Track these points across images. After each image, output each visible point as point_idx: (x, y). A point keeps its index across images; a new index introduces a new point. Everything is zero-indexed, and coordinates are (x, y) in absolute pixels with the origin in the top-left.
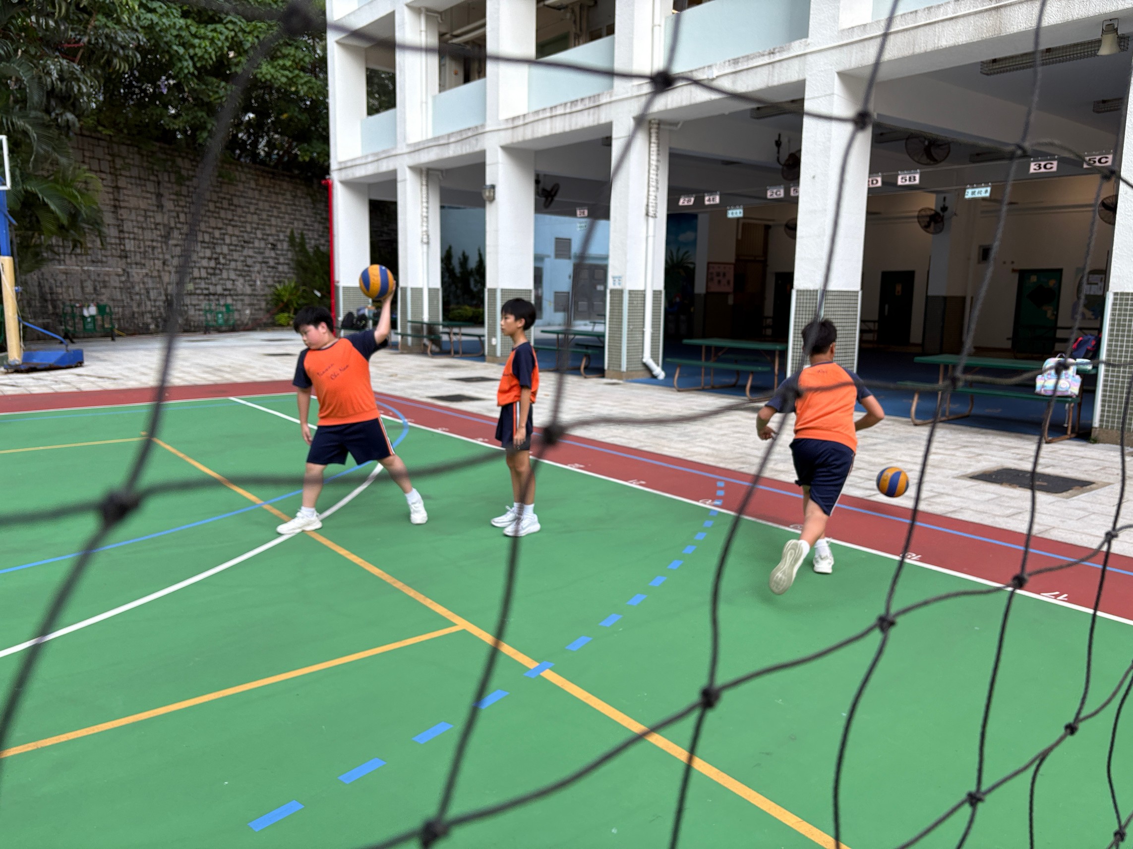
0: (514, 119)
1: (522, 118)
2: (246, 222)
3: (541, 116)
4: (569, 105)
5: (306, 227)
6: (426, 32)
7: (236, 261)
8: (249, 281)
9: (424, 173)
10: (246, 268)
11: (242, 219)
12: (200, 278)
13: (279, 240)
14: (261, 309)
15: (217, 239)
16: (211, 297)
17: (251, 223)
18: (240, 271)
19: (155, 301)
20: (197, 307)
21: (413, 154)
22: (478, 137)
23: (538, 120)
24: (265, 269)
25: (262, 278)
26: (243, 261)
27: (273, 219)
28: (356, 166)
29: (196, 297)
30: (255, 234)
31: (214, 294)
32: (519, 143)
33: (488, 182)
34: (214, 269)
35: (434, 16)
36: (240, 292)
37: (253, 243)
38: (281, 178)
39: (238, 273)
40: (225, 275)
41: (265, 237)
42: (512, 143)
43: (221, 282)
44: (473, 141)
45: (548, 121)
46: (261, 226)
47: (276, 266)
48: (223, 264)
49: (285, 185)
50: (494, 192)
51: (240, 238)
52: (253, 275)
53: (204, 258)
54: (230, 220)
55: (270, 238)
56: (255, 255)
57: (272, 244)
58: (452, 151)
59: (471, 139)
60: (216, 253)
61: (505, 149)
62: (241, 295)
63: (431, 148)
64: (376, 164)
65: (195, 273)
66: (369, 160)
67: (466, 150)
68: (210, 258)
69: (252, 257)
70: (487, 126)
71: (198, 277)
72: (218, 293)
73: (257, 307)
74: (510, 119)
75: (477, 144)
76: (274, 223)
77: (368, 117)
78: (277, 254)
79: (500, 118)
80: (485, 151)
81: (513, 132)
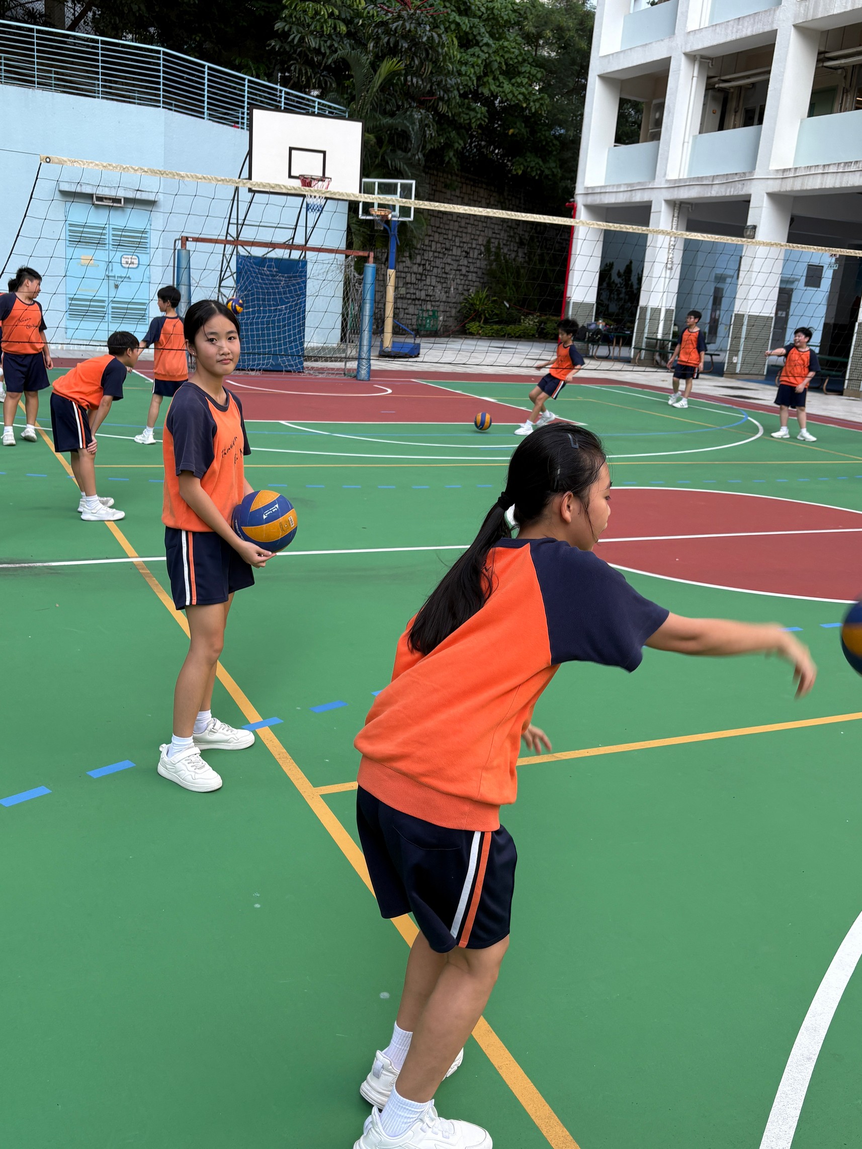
0: (784, 170)
1: (793, 171)
2: (448, 230)
3: (813, 171)
4: (842, 165)
5: (494, 235)
6: (698, 77)
7: (438, 267)
8: (445, 288)
9: (677, 205)
10: (444, 276)
11: (447, 227)
12: (411, 283)
13: (471, 248)
14: (451, 317)
16: (417, 302)
17: (452, 230)
18: (440, 277)
19: (378, 303)
20: (406, 311)
21: (671, 190)
22: (745, 182)
23: (809, 175)
24: (458, 277)
25: (455, 286)
26: (442, 268)
27: (469, 227)
28: (606, 192)
29: (406, 301)
30: (455, 241)
31: (419, 300)
32: (783, 192)
33: (750, 222)
34: (421, 274)
35: (706, 62)
36: (438, 299)
37: (452, 250)
38: (480, 185)
39: (438, 280)
40: (428, 282)
41: (461, 245)
42: (780, 191)
43: (425, 287)
44: (739, 186)
45: (820, 176)
46: (459, 234)
47: (467, 274)
48: (428, 271)
49: (482, 192)
50: (755, 231)
51: (443, 246)
52: (449, 282)
53: (415, 264)
54: (438, 227)
55: (465, 245)
56: (452, 262)
57: (466, 252)
58: (716, 192)
59: (736, 183)
60: (424, 259)
61: (771, 196)
62: (438, 301)
63: (692, 187)
64: (629, 193)
65: (407, 278)
66: (622, 189)
67: (730, 192)
68: (419, 265)
69: (450, 264)
70: (756, 174)
71: (410, 281)
72: (422, 298)
73: (448, 314)
74: (780, 170)
75: (742, 189)
76: (469, 231)
77: (615, 146)
78: (469, 262)
79: (770, 168)
80: (750, 195)
81: (782, 182)
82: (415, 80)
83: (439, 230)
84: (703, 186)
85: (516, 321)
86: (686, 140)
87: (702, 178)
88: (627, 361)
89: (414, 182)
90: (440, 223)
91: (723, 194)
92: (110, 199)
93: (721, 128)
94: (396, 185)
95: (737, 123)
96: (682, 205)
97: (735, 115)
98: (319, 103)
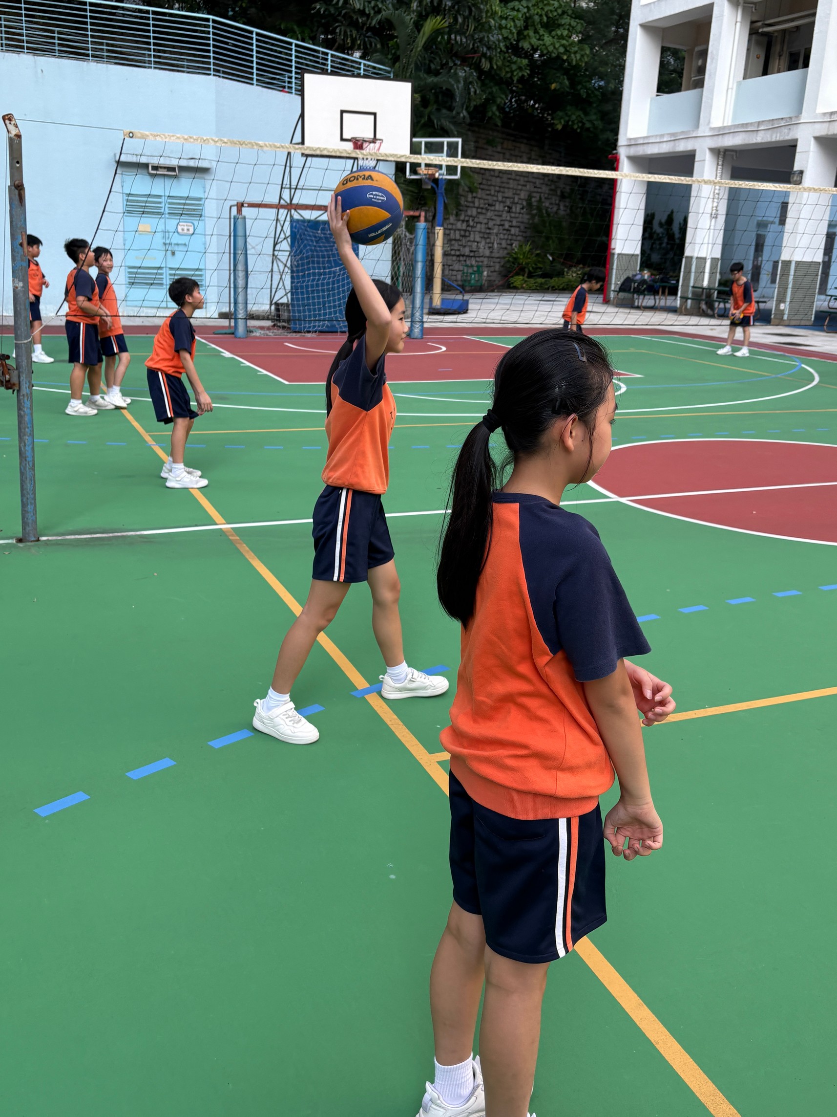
0: (831, 114)
2: (491, 185)
5: (536, 190)
6: (741, 22)
7: (481, 223)
8: (489, 243)
9: (722, 153)
10: (488, 231)
11: (489, 183)
12: (455, 240)
13: (513, 203)
14: (495, 271)
15: (470, 202)
16: (461, 258)
17: (495, 186)
18: (484, 233)
20: (451, 267)
21: (715, 138)
22: (791, 127)
24: (501, 232)
25: (498, 241)
26: (486, 224)
27: (511, 181)
28: (649, 143)
29: (451, 257)
30: (497, 196)
31: (463, 256)
32: (831, 135)
33: (797, 167)
34: (465, 231)
35: (750, 7)
36: (481, 255)
37: (494, 205)
38: (521, 140)
39: (481, 235)
40: (472, 238)
41: (504, 200)
42: (827, 135)
43: (469, 244)
44: (785, 130)
46: (502, 189)
47: (510, 228)
48: (472, 227)
49: (523, 147)
50: (802, 177)
51: (486, 201)
52: (492, 237)
53: (460, 220)
54: (480, 184)
55: (508, 200)
56: (495, 218)
57: (508, 207)
58: (761, 138)
59: (783, 128)
60: (468, 216)
61: (818, 139)
62: (482, 256)
63: (737, 134)
64: (672, 143)
65: (451, 235)
66: (665, 139)
67: (776, 137)
68: (463, 221)
69: (492, 220)
70: (802, 118)
71: (454, 238)
72: (466, 254)
73: (492, 269)
74: (828, 113)
75: (788, 134)
76: (511, 186)
77: (657, 95)
78: (511, 217)
79: (818, 111)
80: (796, 140)
81: (829, 125)
82: (458, 38)
83: (482, 186)
84: (748, 133)
85: (560, 274)
86: (730, 86)
87: (747, 124)
88: (673, 310)
89: (460, 140)
90: (483, 179)
91: (769, 140)
92: (165, 168)
93: (765, 72)
94: (442, 143)
95: (781, 67)
96: (727, 153)
97: (779, 59)
98: (365, 65)
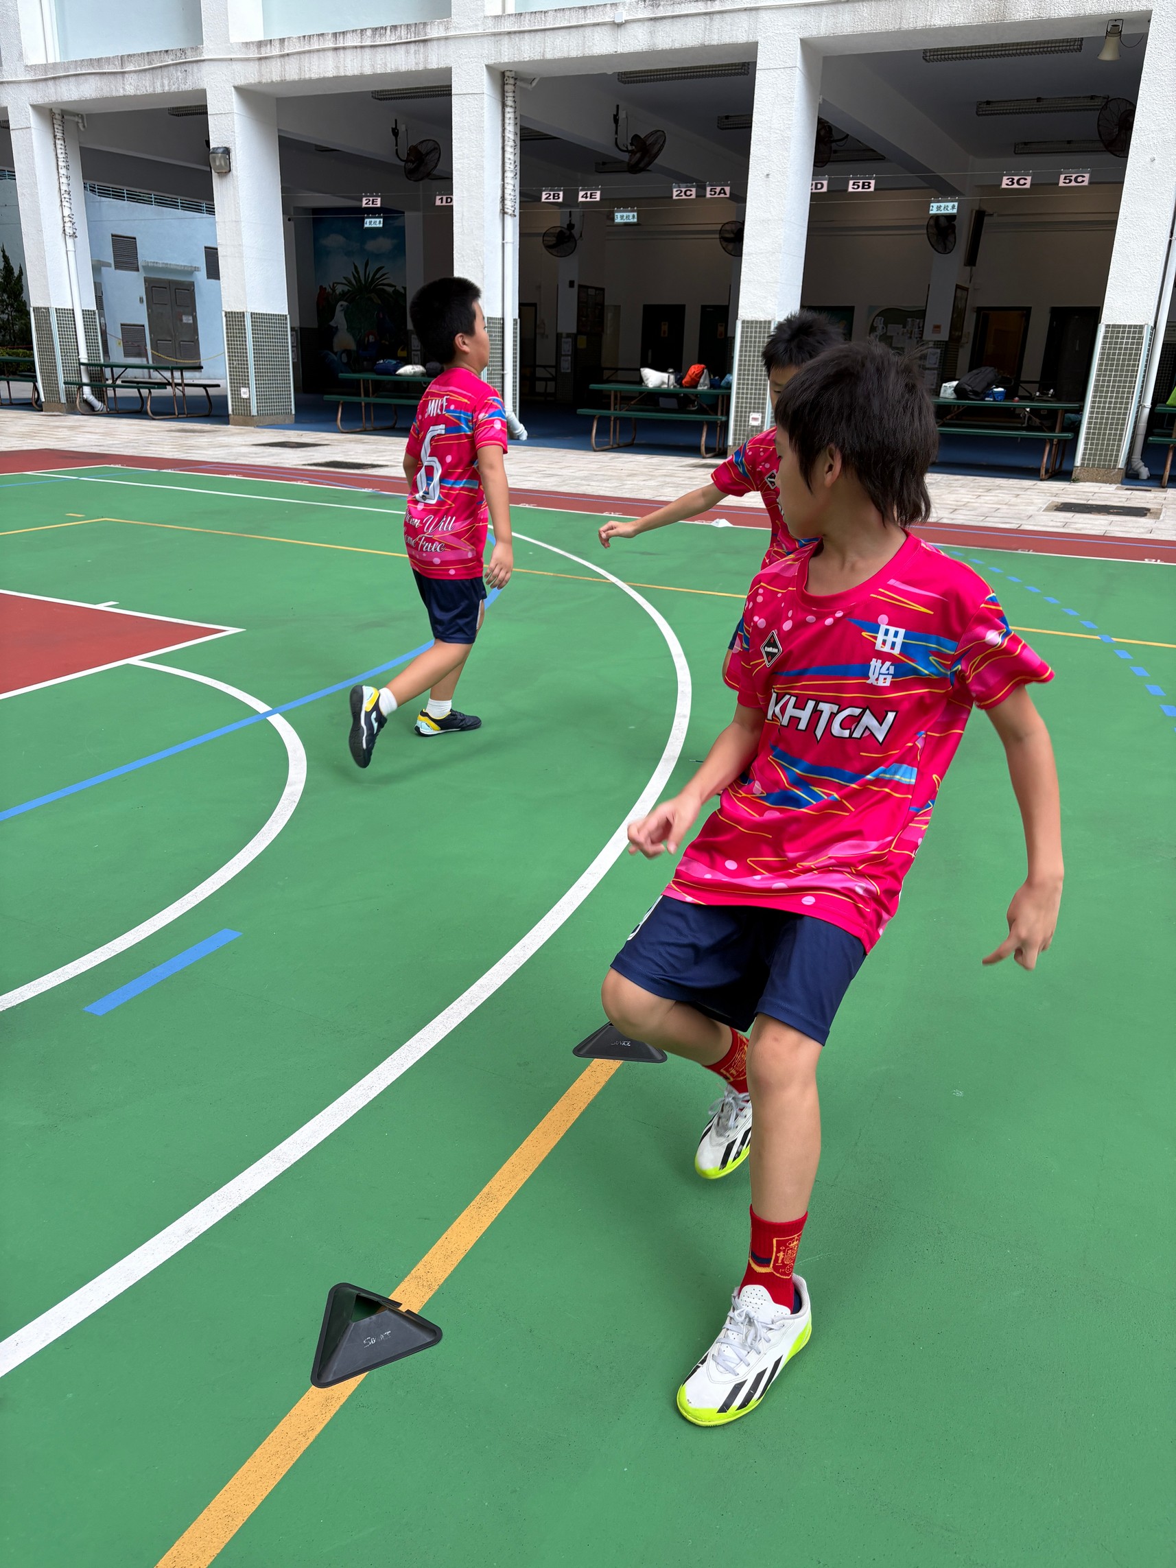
3: (315, 45)
9: (58, 117)
21: (41, 85)
22: (188, 67)
23: (309, 52)
32: (266, 85)
33: (215, 142)
42: (260, 84)
44: (178, 74)
50: (228, 161)
61: (242, 91)
63: (83, 78)
67: (163, 85)
70: (205, 50)
79: (233, 40)
80: (204, 94)
81: (260, 66)
84: (105, 76)
87: (99, 60)
91: (150, 90)
96: (67, 116)
